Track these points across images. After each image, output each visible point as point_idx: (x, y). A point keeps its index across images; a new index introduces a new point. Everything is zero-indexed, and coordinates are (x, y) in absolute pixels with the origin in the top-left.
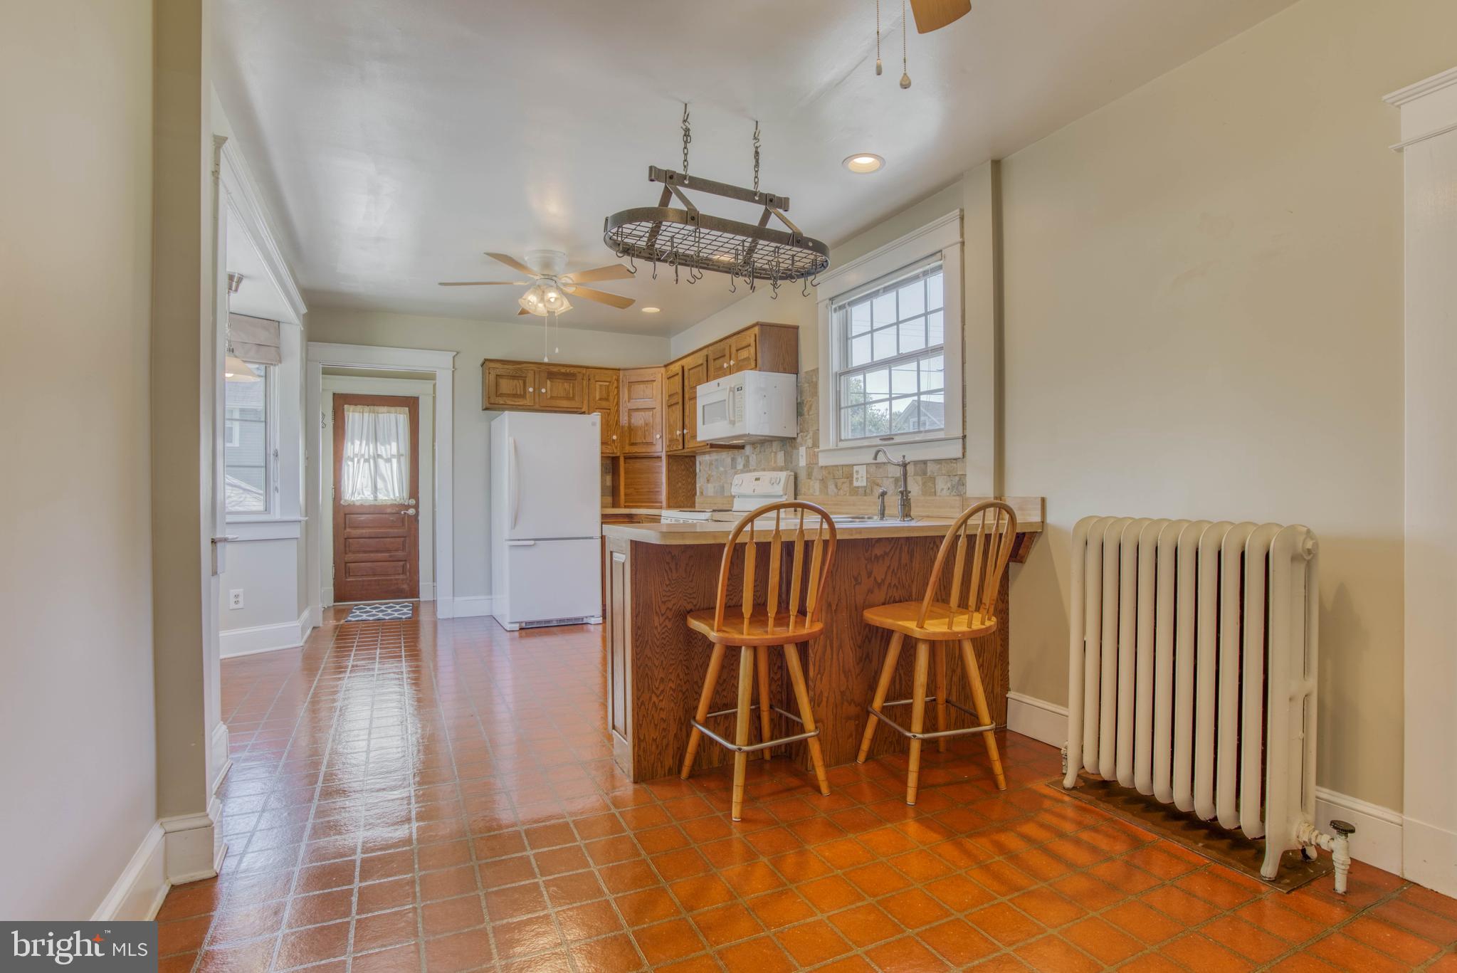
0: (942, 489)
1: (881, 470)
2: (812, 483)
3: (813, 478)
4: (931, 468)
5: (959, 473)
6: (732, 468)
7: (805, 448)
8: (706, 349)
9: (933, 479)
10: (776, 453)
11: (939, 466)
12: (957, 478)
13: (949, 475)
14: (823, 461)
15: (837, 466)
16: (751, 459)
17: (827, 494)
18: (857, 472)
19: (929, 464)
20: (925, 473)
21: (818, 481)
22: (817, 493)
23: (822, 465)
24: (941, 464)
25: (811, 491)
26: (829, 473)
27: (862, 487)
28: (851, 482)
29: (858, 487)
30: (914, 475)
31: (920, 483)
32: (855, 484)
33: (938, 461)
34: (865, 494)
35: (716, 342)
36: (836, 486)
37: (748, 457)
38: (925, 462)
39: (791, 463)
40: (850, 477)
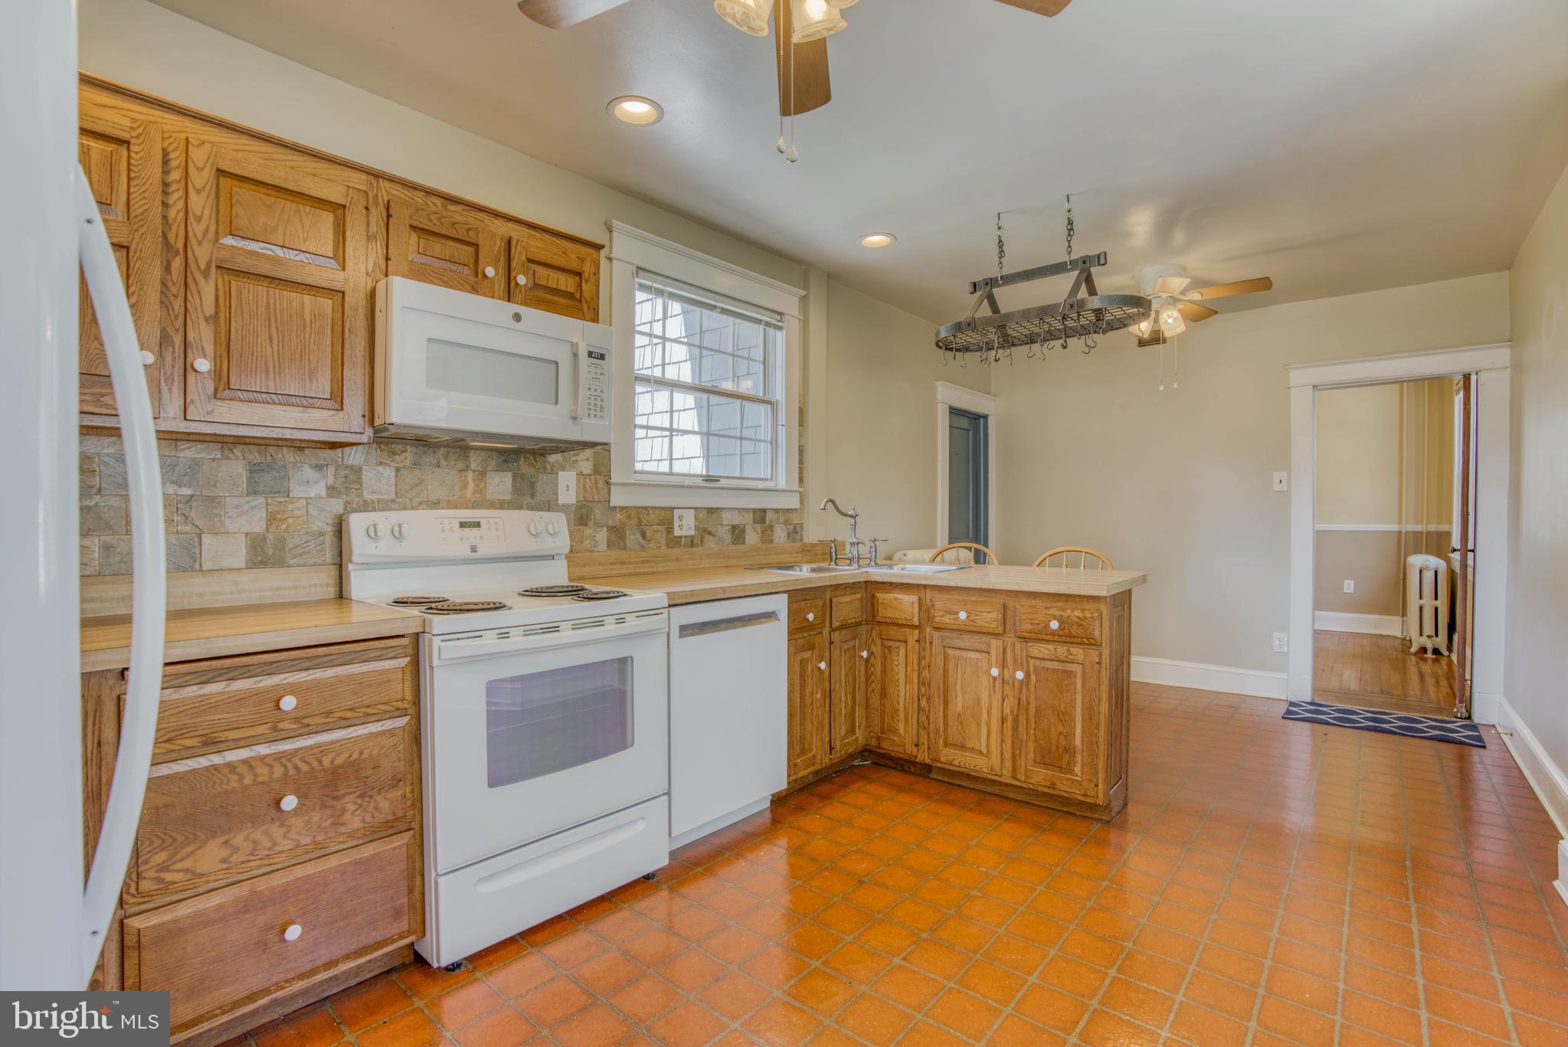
0: (780, 537)
1: (714, 516)
2: (588, 532)
3: (590, 524)
4: (769, 516)
5: (794, 522)
6: (253, 492)
7: (575, 473)
8: (364, 176)
9: (771, 527)
10: (483, 474)
11: (777, 515)
12: (792, 527)
13: (787, 522)
14: (618, 499)
15: (646, 508)
16: (368, 475)
17: (624, 548)
18: (681, 517)
19: (768, 513)
20: (763, 521)
21: (605, 529)
22: (603, 546)
23: (616, 505)
24: (778, 513)
25: (587, 544)
26: (629, 517)
27: (686, 537)
28: (670, 530)
29: (681, 537)
30: (755, 522)
31: (759, 532)
32: (677, 532)
33: (777, 511)
34: (692, 545)
35: (429, 192)
36: (644, 536)
37: (357, 471)
38: (764, 511)
39: (533, 496)
40: (668, 525)
